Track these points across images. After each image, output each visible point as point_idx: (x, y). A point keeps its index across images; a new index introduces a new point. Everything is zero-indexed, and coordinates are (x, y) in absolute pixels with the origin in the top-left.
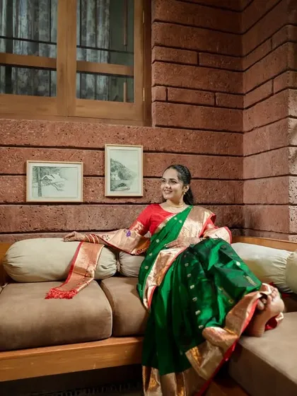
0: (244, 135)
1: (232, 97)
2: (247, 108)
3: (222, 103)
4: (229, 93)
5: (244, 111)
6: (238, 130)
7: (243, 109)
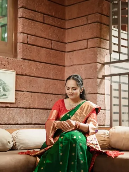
0: (66, 68)
1: (60, 44)
2: (68, 52)
3: (55, 47)
4: (59, 41)
5: (66, 54)
7: (65, 52)
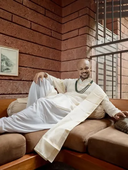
0: (62, 52)
1: (58, 34)
2: (63, 40)
3: (54, 36)
5: (62, 42)
6: (60, 49)
7: (62, 40)
